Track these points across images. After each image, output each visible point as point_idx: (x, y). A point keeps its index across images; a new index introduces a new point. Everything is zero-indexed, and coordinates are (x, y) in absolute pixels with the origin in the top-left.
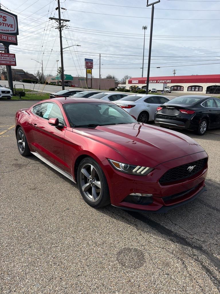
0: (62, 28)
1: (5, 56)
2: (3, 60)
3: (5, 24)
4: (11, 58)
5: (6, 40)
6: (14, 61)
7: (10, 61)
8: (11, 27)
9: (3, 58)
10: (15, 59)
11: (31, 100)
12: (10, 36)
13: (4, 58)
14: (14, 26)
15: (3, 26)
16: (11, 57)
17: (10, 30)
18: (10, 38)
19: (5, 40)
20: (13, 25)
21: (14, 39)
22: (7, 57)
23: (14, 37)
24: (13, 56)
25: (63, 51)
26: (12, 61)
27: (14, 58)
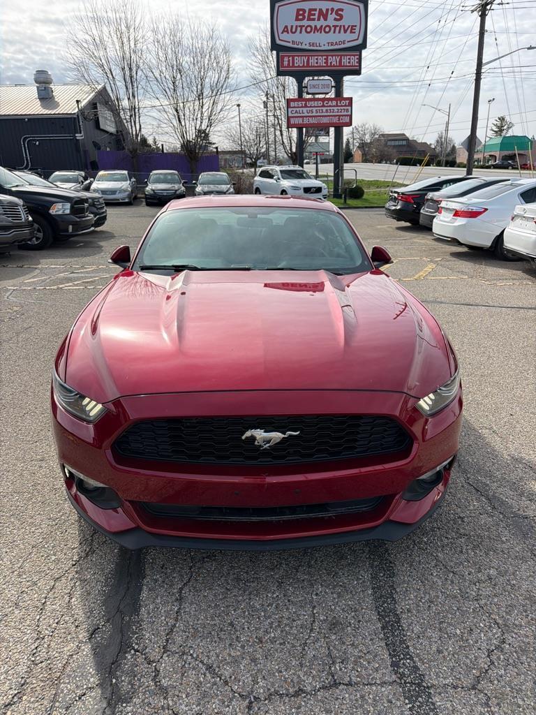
0: (488, 7)
1: (330, 106)
2: (326, 114)
3: (338, 29)
4: (342, 108)
5: (337, 66)
6: (347, 115)
7: (339, 116)
8: (351, 32)
9: (324, 111)
10: (350, 110)
11: (366, 207)
12: (347, 55)
13: (327, 110)
14: (357, 29)
15: (334, 32)
16: (342, 106)
17: (349, 39)
18: (345, 61)
19: (334, 66)
20: (356, 26)
21: (354, 61)
22: (334, 106)
23: (354, 56)
24: (347, 102)
25: (483, 71)
26: (343, 116)
27: (349, 108)
